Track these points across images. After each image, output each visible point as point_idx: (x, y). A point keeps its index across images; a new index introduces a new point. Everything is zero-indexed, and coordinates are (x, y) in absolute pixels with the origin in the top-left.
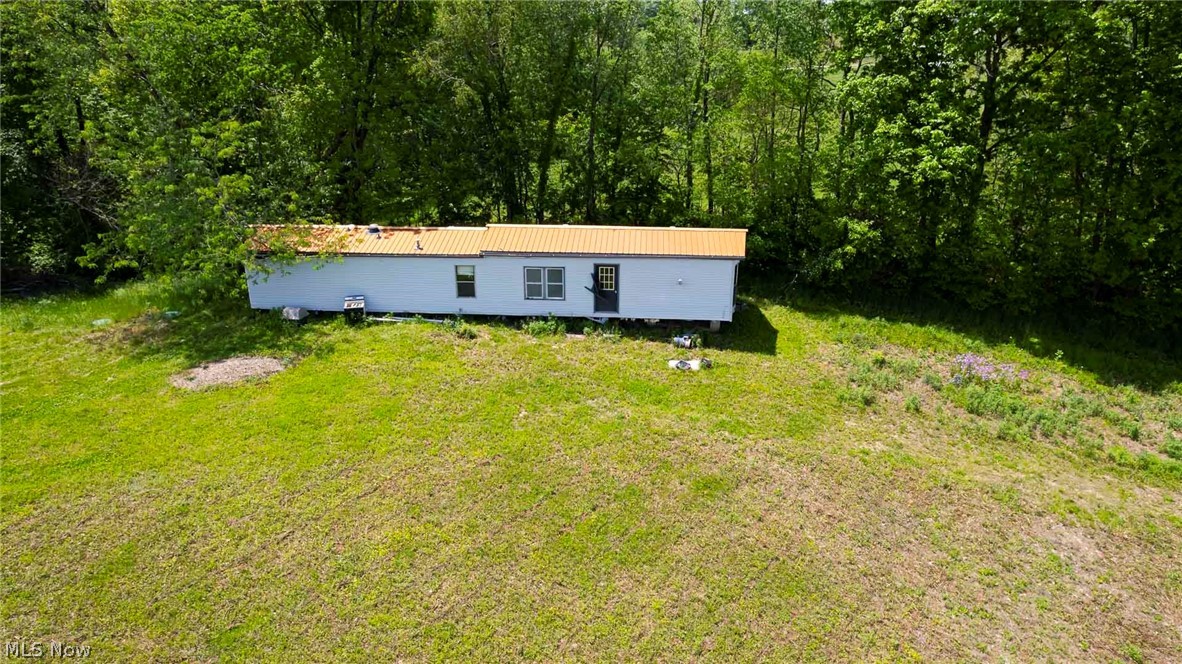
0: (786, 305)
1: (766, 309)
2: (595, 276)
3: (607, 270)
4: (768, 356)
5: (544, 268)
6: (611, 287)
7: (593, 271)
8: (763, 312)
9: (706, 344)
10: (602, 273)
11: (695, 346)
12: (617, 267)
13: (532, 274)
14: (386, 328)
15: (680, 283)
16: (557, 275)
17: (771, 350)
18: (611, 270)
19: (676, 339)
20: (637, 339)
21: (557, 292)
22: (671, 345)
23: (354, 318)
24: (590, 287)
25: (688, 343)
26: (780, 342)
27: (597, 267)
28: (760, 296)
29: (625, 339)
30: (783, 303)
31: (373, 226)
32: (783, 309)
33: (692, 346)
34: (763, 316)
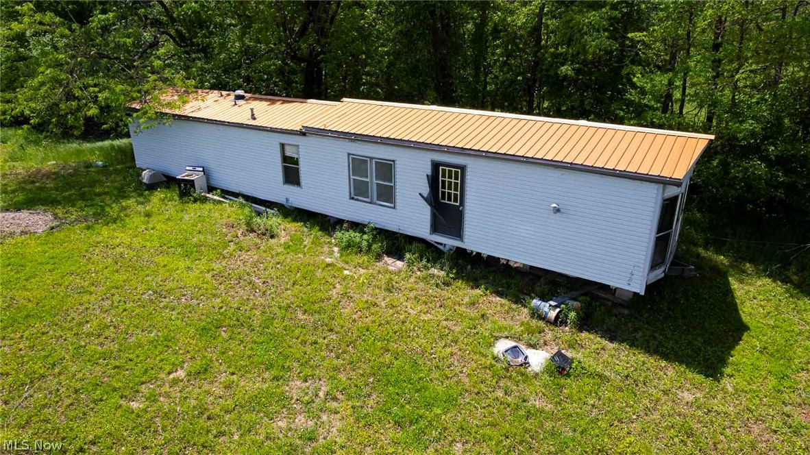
0: (784, 281)
1: (741, 282)
2: (433, 181)
3: (450, 172)
4: (701, 378)
5: (371, 158)
6: (456, 200)
7: (429, 172)
8: (734, 284)
9: (585, 323)
10: (444, 176)
11: (564, 323)
12: (463, 168)
13: (358, 165)
14: (211, 206)
15: (557, 210)
16: (386, 170)
17: (712, 367)
18: (456, 173)
19: (536, 302)
20: (476, 286)
21: (387, 195)
22: (526, 311)
23: (185, 189)
24: (425, 196)
25: (552, 314)
26: (742, 355)
27: (436, 166)
28: (740, 257)
29: (459, 283)
30: (779, 276)
31: (240, 92)
32: (778, 289)
33: (559, 321)
34: (729, 292)
